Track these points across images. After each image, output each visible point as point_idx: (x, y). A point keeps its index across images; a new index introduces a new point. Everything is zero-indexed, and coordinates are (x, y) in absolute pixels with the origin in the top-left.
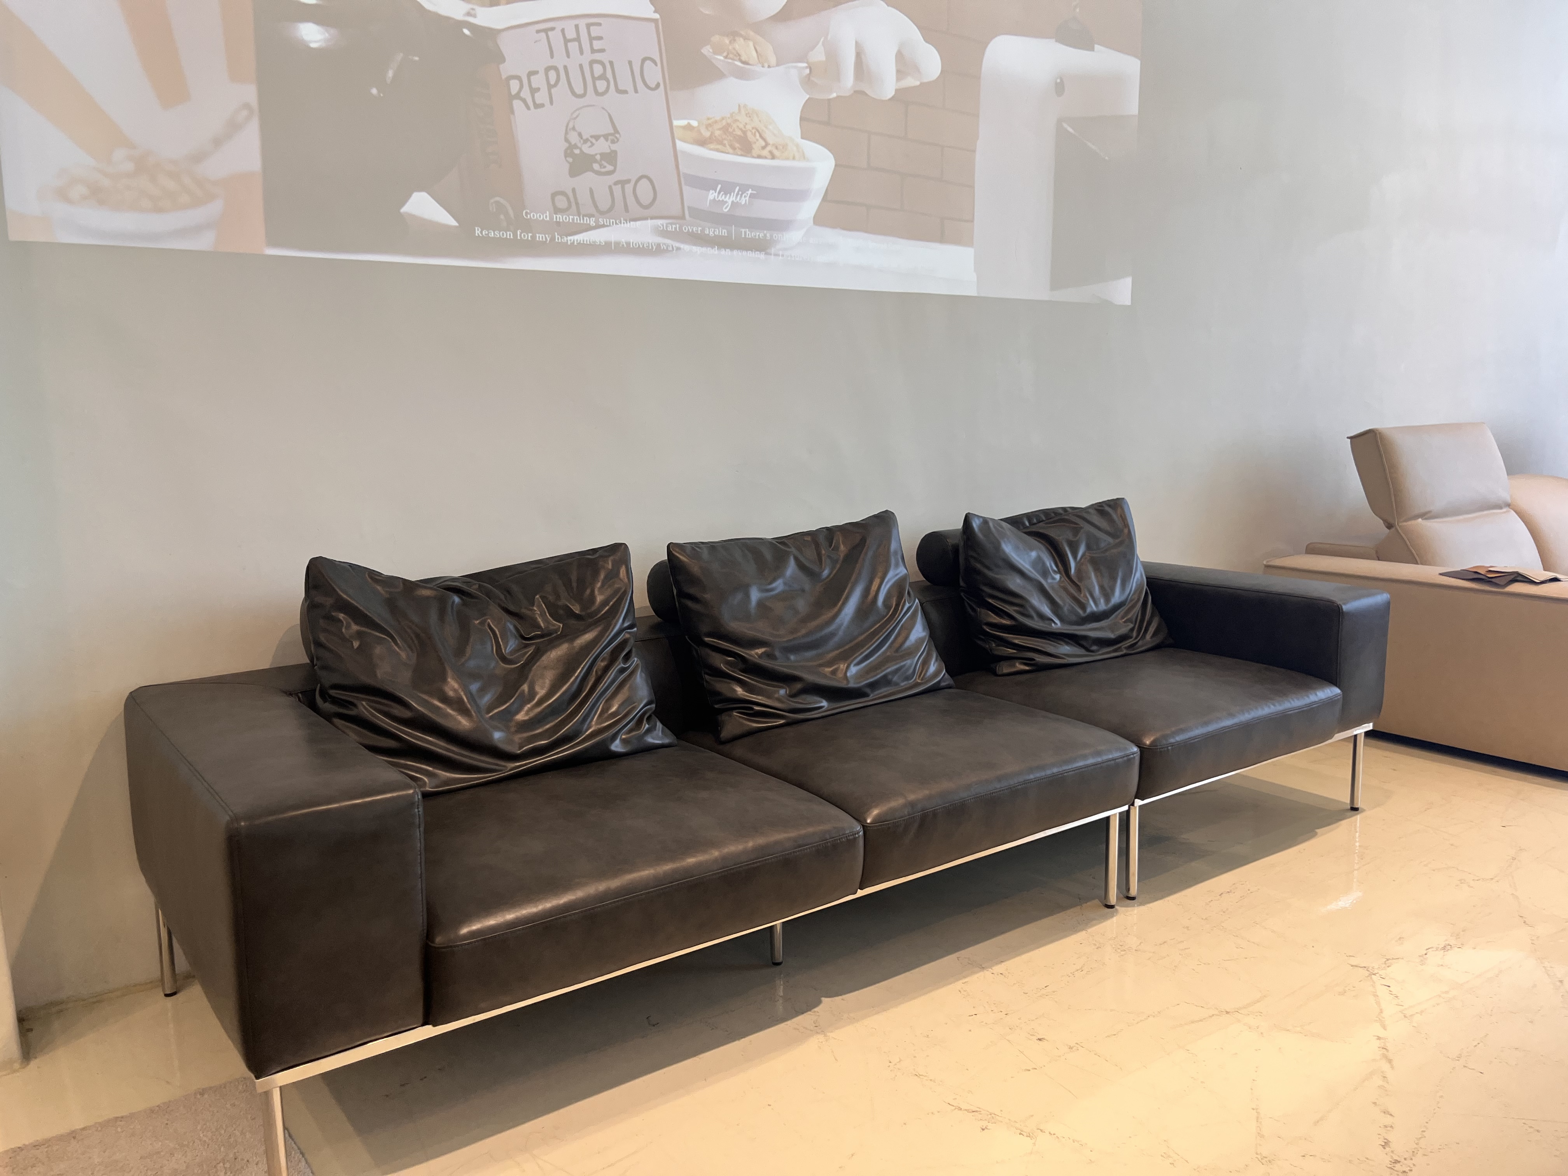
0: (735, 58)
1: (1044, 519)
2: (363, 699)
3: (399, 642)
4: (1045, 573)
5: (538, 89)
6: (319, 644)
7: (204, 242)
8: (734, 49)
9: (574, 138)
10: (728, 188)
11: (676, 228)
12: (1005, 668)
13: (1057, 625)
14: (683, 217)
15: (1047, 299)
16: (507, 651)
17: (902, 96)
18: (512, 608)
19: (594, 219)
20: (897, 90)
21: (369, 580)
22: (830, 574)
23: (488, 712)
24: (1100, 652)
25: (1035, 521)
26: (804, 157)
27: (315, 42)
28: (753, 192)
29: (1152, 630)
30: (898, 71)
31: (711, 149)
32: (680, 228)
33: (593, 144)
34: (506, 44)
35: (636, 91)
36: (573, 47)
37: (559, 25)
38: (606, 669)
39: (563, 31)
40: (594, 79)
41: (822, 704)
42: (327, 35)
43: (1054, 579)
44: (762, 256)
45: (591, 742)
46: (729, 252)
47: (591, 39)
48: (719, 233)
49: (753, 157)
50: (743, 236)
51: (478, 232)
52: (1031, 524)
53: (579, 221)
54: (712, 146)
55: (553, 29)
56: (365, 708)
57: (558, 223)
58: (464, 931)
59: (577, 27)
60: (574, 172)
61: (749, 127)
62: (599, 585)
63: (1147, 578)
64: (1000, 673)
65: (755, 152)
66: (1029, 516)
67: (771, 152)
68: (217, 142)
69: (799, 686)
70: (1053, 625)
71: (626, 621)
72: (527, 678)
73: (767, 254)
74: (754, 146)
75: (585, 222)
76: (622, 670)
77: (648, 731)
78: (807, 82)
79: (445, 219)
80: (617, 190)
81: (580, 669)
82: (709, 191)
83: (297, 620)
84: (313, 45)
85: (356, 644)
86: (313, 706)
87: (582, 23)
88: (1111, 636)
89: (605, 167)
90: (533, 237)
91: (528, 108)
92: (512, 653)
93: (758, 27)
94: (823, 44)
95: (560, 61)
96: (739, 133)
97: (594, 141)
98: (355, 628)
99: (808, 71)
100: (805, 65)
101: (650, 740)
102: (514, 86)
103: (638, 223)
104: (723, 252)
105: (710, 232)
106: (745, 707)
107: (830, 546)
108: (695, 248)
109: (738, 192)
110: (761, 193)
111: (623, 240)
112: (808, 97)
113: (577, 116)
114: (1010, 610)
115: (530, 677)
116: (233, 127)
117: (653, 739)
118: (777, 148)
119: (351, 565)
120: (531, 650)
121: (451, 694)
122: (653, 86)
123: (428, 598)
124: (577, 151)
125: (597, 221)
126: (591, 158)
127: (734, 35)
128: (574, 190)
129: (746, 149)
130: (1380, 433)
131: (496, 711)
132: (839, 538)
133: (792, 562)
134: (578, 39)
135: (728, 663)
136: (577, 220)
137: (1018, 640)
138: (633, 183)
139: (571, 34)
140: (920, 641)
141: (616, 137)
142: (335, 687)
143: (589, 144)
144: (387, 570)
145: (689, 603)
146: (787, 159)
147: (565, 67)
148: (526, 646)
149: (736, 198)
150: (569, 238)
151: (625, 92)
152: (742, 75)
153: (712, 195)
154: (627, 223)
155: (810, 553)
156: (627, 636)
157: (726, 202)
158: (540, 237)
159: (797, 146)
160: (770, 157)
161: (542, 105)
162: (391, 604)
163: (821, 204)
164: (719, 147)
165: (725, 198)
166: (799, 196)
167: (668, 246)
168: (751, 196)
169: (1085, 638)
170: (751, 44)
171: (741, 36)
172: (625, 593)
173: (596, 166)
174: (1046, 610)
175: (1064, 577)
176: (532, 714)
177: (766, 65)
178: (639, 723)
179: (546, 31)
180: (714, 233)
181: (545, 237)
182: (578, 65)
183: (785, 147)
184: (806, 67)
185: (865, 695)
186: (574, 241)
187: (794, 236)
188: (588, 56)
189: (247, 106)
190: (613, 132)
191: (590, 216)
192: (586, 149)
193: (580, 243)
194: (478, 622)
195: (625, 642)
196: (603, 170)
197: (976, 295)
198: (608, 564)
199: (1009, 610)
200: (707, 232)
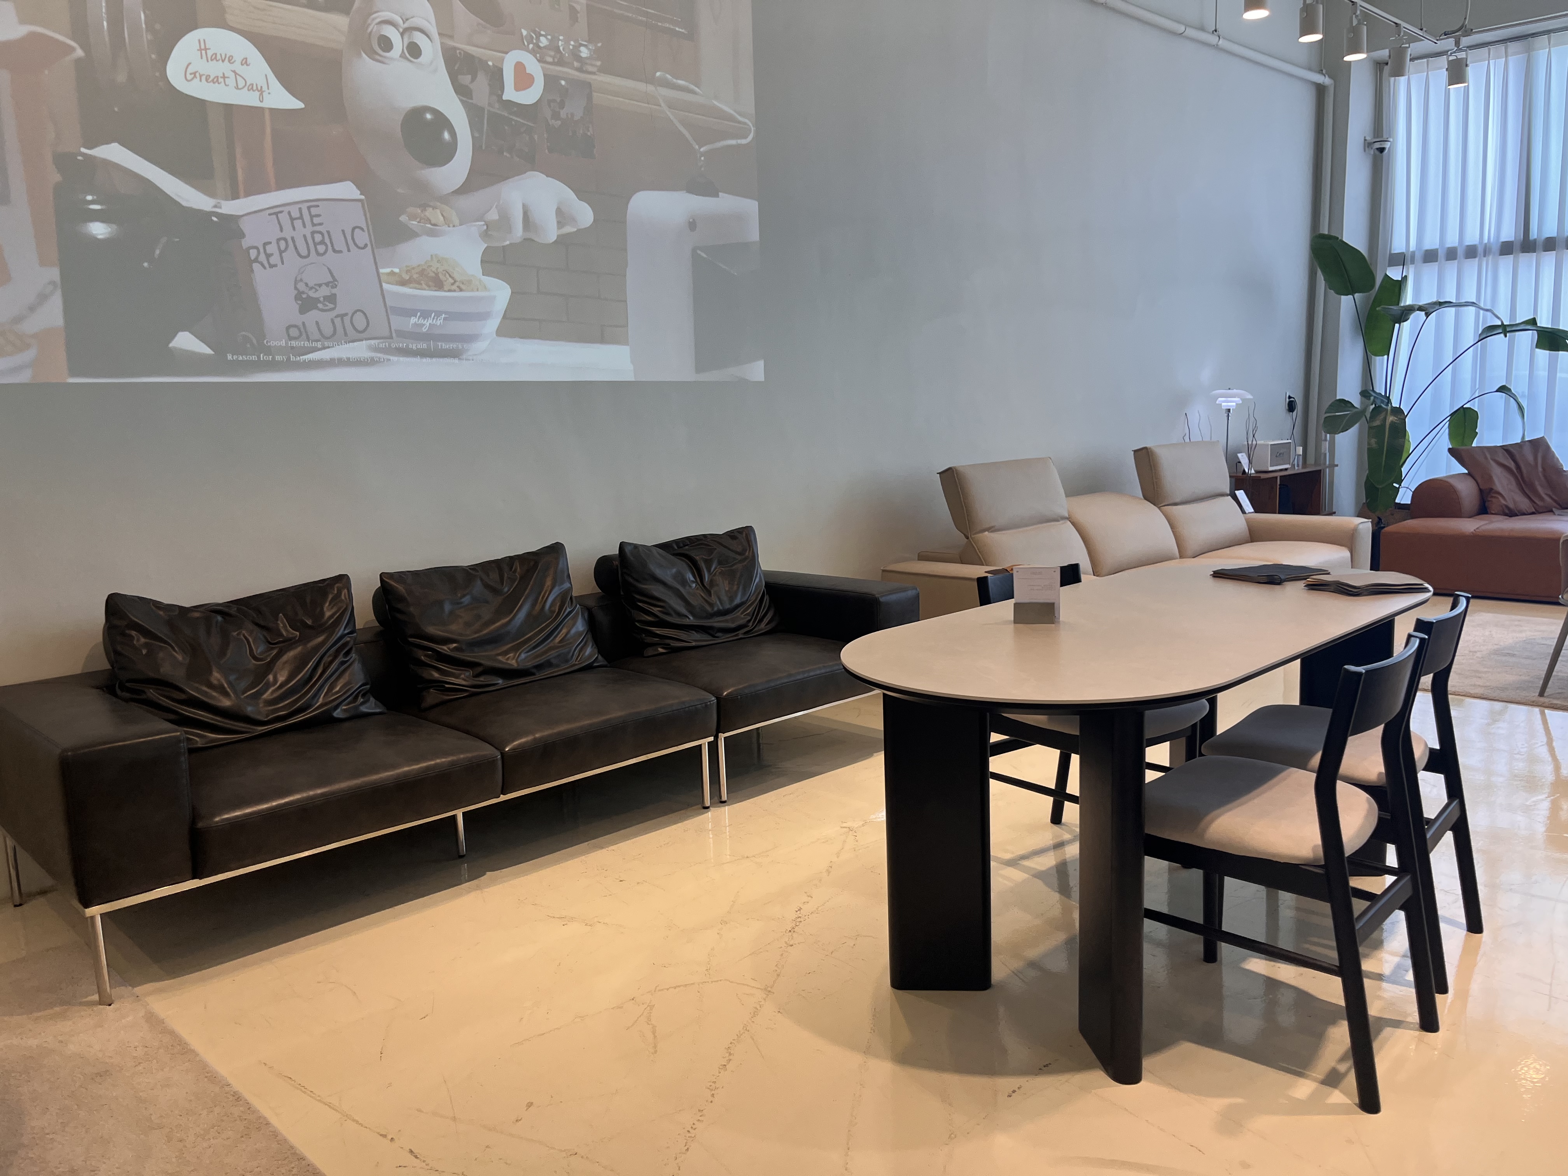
0: (427, 222)
1: (689, 543)
2: (151, 688)
3: (176, 649)
4: (684, 582)
5: (272, 254)
6: (116, 652)
7: (24, 377)
8: (425, 215)
9: (301, 286)
10: (425, 314)
11: (385, 345)
12: (650, 652)
13: (691, 620)
14: (391, 337)
15: (693, 380)
16: (258, 652)
17: (562, 241)
18: (262, 623)
19: (320, 343)
20: (558, 236)
21: (154, 608)
22: (509, 590)
23: (243, 694)
24: (724, 638)
25: (682, 545)
26: (485, 288)
27: (101, 234)
28: (446, 316)
29: (766, 620)
30: (559, 222)
31: (411, 288)
32: (390, 345)
33: (317, 290)
34: (245, 226)
35: (349, 250)
36: (298, 223)
37: (286, 209)
38: (331, 662)
39: (289, 213)
40: (315, 244)
41: (498, 682)
42: (110, 229)
43: (690, 587)
44: (456, 361)
45: (320, 711)
46: (430, 360)
47: (312, 217)
48: (420, 346)
49: (445, 291)
50: (440, 347)
51: (229, 357)
52: (679, 547)
53: (308, 345)
54: (411, 285)
55: (281, 212)
56: (152, 693)
57: (292, 348)
58: (217, 819)
59: (300, 209)
60: (303, 310)
61: (440, 270)
62: (327, 604)
63: (765, 583)
64: (646, 655)
65: (446, 288)
66: (676, 542)
67: (458, 287)
68: (32, 309)
69: (480, 669)
70: (688, 619)
71: (347, 629)
72: (272, 670)
73: (460, 359)
74: (445, 283)
75: (313, 345)
76: (343, 663)
77: (362, 704)
78: (485, 235)
79: (205, 349)
80: (338, 321)
81: (312, 663)
82: (411, 317)
83: (100, 638)
84: (100, 237)
85: (144, 652)
86: (115, 695)
87: (304, 207)
88: (733, 625)
89: (327, 306)
90: (273, 358)
91: (265, 268)
92: (262, 653)
93: (445, 199)
94: (496, 207)
95: (288, 233)
96: (433, 275)
97: (318, 288)
98: (143, 640)
99: (485, 227)
100: (483, 223)
101: (364, 709)
102: (253, 253)
103: (355, 344)
104: (424, 360)
105: (413, 346)
106: (439, 685)
107: (511, 570)
108: (401, 359)
109: (434, 316)
110: (452, 316)
111: (344, 357)
112: (486, 245)
113: (303, 272)
114: (655, 610)
115: (275, 670)
116: (43, 298)
117: (367, 708)
118: (463, 283)
119: (138, 597)
120: (275, 652)
121: (215, 682)
122: (362, 245)
123: (198, 618)
124: (304, 296)
125: (323, 344)
126: (317, 300)
127: (424, 207)
128: (304, 323)
129: (438, 284)
130: (956, 470)
131: (249, 693)
132: (517, 564)
133: (479, 583)
134: (301, 217)
135: (426, 656)
136: (307, 345)
137: (658, 631)
138: (350, 315)
139: (296, 214)
140: (579, 634)
141: (335, 284)
142: (129, 681)
143: (314, 290)
144: (166, 600)
145: (399, 616)
146: (472, 291)
147: (293, 238)
148: (273, 649)
149: (433, 321)
150: (301, 357)
151: (340, 252)
152: (432, 234)
153: (413, 320)
154: (347, 344)
155: (494, 576)
156: (349, 639)
157: (424, 325)
158: (278, 358)
159: (480, 281)
160: (459, 290)
161: (276, 266)
162: (171, 624)
163: (501, 322)
164: (417, 286)
165: (424, 321)
166: (483, 316)
167: (380, 358)
168: (445, 319)
169: (711, 628)
170: (438, 211)
171: (430, 206)
172: (346, 609)
173: (320, 306)
174: (683, 611)
175: (699, 585)
176: (275, 695)
177: (451, 225)
178: (356, 698)
179: (276, 214)
180: (416, 347)
181: (283, 358)
182: (302, 236)
183: (470, 282)
184: (484, 225)
185: (533, 674)
186: (305, 359)
187: (480, 346)
188: (309, 228)
189: (53, 283)
190: (332, 280)
191: (317, 341)
192: (312, 294)
193: (310, 361)
194: (236, 633)
195: (346, 643)
196: (326, 308)
197: (633, 380)
198: (334, 590)
199: (653, 610)
200: (410, 346)
